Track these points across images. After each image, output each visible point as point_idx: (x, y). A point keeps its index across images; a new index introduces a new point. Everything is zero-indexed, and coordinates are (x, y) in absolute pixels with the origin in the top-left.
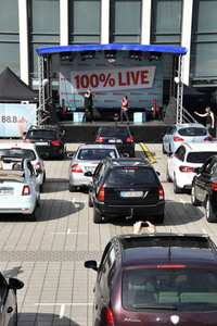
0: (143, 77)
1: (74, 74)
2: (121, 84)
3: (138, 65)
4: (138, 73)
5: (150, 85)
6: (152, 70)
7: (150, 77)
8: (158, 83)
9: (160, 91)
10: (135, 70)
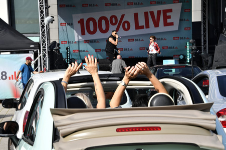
1: (76, 18)
4: (159, 12)
6: (177, 7)
7: (175, 18)
8: (186, 24)
9: (189, 33)
10: (155, 9)
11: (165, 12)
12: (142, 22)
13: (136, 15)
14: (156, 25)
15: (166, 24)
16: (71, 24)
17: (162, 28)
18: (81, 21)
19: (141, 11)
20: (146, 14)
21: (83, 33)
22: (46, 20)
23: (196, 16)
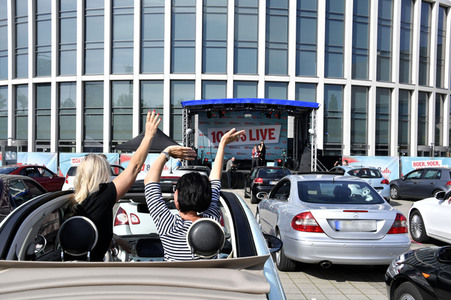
0: (270, 134)
1: (210, 131)
2: (251, 139)
3: (266, 124)
4: (266, 130)
5: (276, 141)
6: (278, 128)
7: (276, 134)
8: (283, 139)
9: (285, 146)
10: (264, 128)
11: (270, 130)
12: (254, 136)
13: (251, 131)
14: (264, 138)
15: (270, 138)
16: (206, 135)
17: (267, 141)
18: (213, 134)
19: (254, 129)
20: (257, 131)
21: (214, 142)
22: (188, 131)
23: (291, 134)
